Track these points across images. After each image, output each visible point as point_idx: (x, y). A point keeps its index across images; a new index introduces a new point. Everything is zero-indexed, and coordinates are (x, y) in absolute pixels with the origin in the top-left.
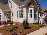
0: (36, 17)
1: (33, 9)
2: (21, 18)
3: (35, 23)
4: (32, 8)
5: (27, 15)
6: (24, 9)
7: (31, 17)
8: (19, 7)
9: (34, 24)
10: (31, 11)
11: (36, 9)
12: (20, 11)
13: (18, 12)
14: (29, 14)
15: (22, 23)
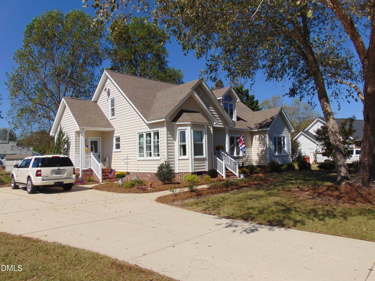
0: (202, 154)
1: (189, 128)
2: (153, 157)
3: (199, 174)
4: (186, 125)
5: (170, 148)
6: (163, 131)
7: (185, 154)
8: (147, 123)
9: (192, 173)
10: (183, 134)
11: (199, 129)
12: (149, 135)
13: (141, 136)
14: (177, 144)
15: (156, 174)
